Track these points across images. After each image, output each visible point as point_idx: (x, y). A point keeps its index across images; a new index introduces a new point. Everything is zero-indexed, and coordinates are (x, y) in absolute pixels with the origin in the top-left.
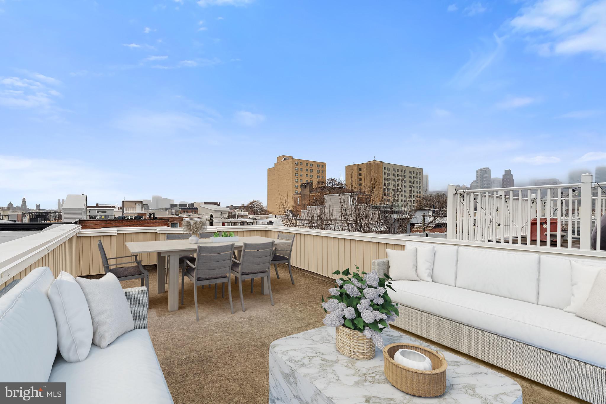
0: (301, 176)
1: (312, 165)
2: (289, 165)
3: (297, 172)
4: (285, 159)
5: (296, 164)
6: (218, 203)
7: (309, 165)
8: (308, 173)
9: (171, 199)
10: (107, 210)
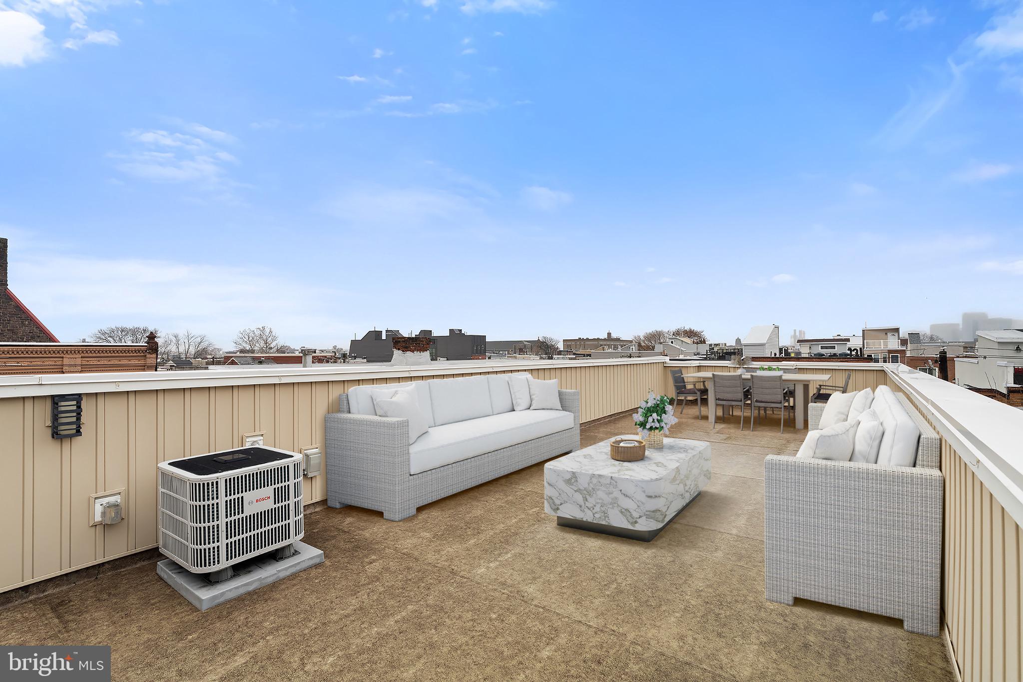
10: (836, 345)
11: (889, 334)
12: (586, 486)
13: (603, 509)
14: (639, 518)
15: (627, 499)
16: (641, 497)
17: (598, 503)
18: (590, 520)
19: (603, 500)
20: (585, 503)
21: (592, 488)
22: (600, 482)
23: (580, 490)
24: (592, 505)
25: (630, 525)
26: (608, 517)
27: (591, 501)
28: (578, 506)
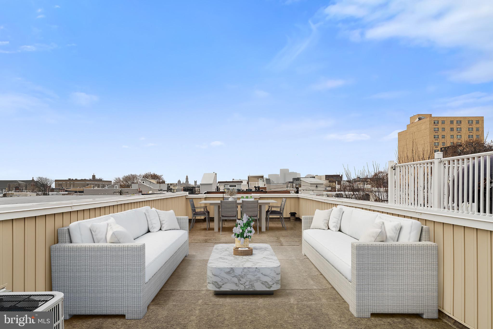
0: (443, 138)
1: (459, 122)
2: (426, 126)
3: (437, 133)
4: (420, 119)
5: (434, 123)
6: (341, 176)
7: (455, 122)
8: (455, 133)
9: (297, 173)
10: (236, 185)
11: (259, 179)
12: (240, 273)
13: (251, 283)
14: (273, 284)
15: (266, 277)
16: (274, 275)
17: (247, 281)
18: (242, 290)
19: (251, 279)
20: (239, 282)
21: (244, 274)
22: (249, 271)
23: (236, 276)
24: (244, 282)
25: (267, 288)
26: (254, 287)
27: (243, 280)
28: (235, 284)
